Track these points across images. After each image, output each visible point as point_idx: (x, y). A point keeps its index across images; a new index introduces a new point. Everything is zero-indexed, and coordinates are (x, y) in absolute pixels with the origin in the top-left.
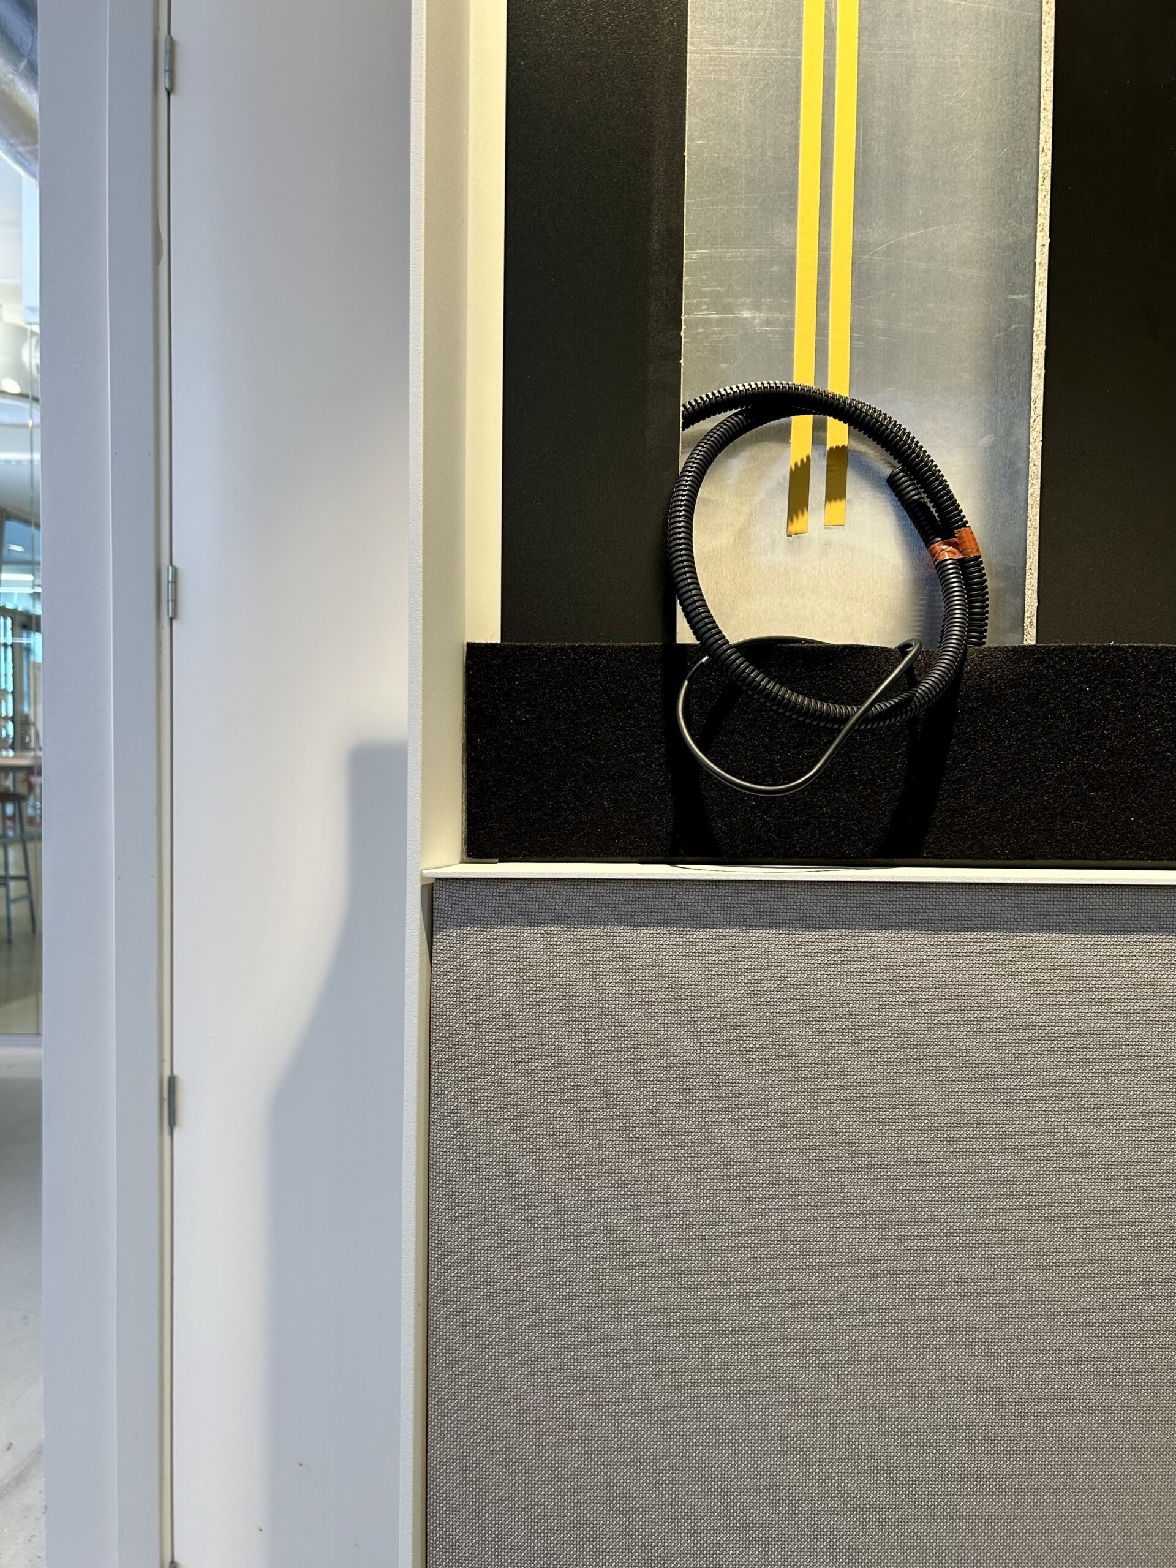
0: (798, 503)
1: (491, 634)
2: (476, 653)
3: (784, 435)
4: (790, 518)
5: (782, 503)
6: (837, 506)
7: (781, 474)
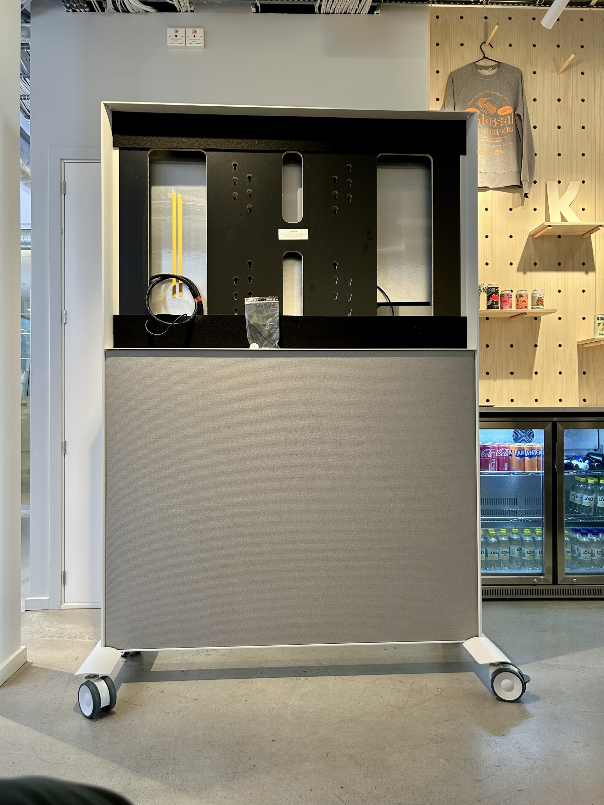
0: (174, 292)
1: (118, 313)
2: (115, 317)
3: (171, 281)
4: (173, 295)
5: (172, 292)
6: (181, 293)
7: (171, 288)
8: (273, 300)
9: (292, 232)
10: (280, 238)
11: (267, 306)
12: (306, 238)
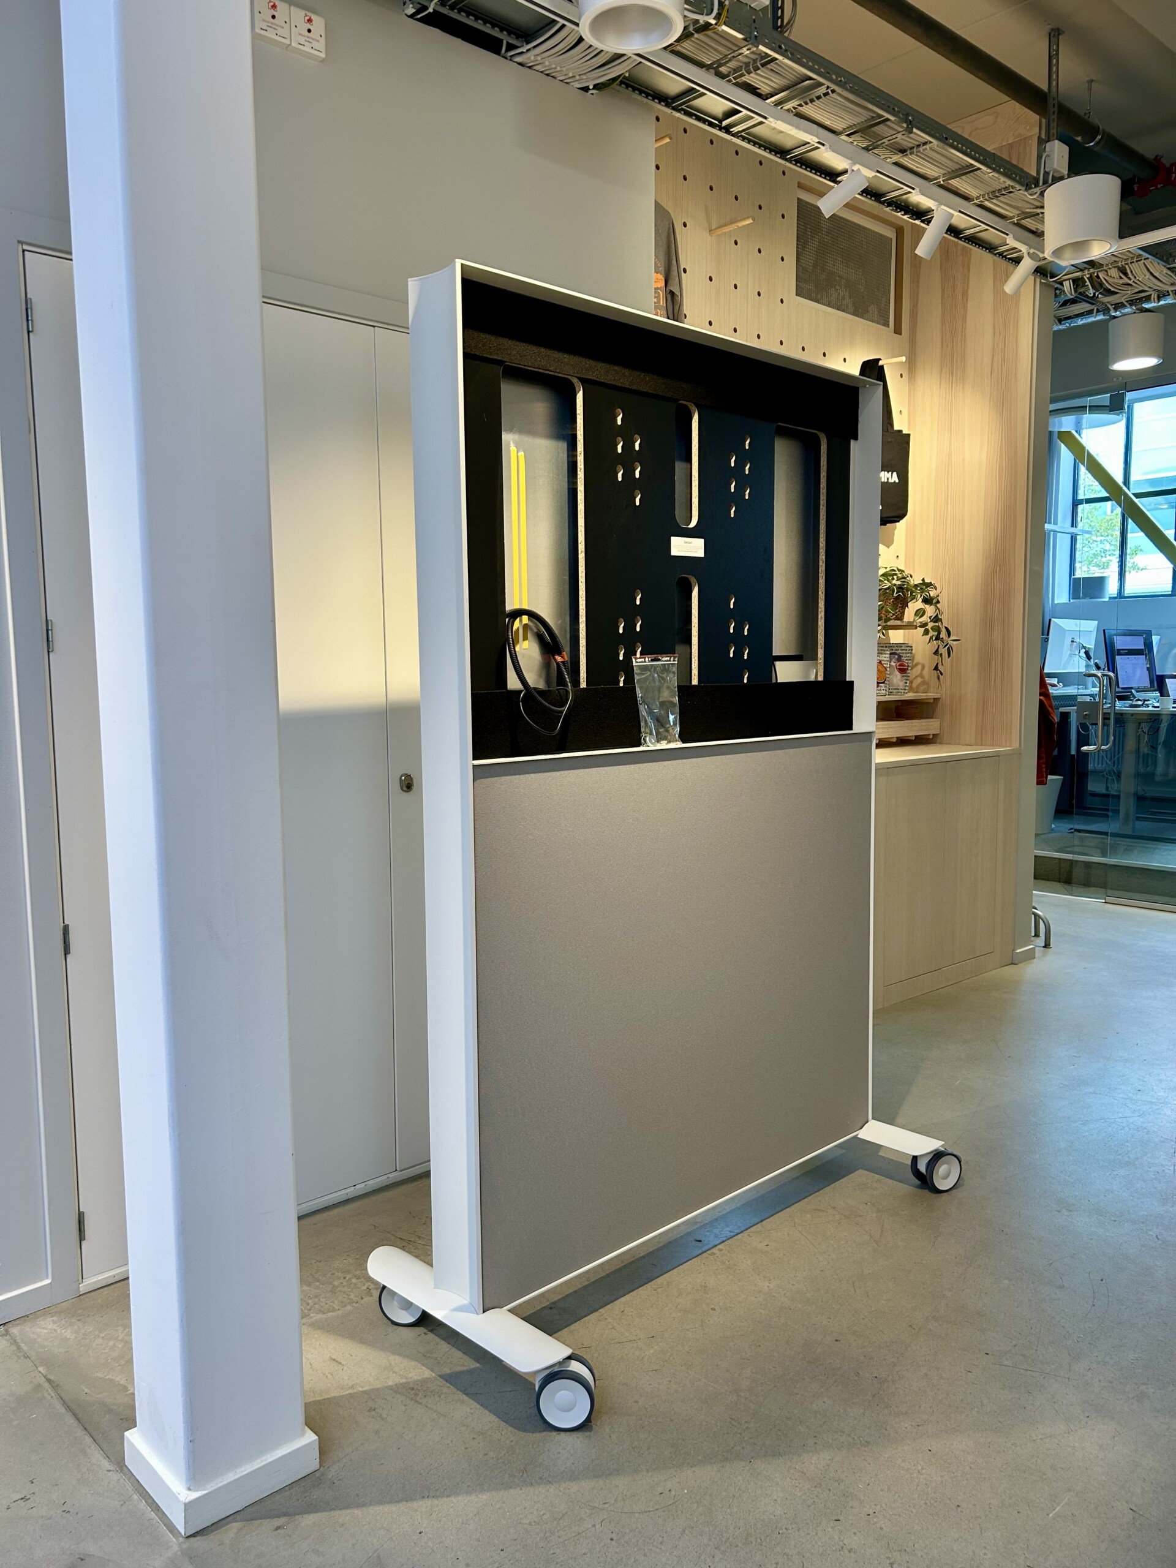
6: (526, 642)
8: (670, 661)
9: (686, 543)
10: (674, 552)
11: (665, 669)
12: (701, 554)
